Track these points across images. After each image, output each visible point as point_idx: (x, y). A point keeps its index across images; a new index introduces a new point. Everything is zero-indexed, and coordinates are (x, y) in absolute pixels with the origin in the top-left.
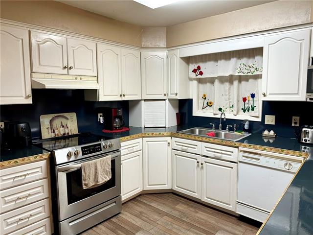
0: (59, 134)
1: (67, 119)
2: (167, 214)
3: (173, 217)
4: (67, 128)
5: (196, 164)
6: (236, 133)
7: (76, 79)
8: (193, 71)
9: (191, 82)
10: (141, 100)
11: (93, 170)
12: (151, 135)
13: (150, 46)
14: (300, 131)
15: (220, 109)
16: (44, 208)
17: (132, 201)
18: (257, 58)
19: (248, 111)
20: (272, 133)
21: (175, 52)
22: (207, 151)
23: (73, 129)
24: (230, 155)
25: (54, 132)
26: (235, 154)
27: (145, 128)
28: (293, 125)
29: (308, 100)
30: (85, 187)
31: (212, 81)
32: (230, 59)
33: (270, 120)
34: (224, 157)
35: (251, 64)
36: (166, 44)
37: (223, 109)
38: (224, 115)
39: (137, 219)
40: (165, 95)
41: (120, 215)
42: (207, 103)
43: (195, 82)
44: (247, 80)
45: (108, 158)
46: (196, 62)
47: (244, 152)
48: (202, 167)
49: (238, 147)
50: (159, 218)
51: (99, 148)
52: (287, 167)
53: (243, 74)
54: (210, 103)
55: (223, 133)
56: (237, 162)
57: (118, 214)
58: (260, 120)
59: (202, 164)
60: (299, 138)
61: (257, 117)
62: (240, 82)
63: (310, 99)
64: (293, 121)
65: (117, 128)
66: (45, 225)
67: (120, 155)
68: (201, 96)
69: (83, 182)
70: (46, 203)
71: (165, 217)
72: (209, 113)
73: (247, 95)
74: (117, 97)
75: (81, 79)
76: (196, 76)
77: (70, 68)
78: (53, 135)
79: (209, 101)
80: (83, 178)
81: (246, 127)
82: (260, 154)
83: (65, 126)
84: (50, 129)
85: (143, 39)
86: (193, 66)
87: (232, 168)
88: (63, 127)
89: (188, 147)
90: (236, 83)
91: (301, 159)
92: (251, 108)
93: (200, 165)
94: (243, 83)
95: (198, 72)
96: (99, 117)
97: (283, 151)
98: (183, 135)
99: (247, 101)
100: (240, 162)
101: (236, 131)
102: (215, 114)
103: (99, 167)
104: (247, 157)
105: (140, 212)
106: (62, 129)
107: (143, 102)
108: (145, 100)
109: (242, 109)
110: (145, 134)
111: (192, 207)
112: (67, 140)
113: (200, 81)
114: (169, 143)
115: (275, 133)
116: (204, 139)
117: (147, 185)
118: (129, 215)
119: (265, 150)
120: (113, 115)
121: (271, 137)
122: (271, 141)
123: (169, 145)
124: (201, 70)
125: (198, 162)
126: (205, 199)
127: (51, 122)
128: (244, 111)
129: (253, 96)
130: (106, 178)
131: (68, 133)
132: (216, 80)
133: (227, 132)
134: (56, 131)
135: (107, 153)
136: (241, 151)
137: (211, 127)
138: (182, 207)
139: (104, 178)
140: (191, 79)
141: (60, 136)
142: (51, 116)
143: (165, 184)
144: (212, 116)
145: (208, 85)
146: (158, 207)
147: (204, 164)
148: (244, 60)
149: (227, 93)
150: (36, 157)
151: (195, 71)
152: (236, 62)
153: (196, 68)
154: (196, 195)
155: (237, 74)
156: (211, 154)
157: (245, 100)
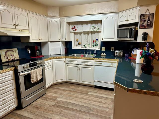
0: (10, 59)
1: (13, 52)
2: (67, 90)
3: (70, 91)
4: (14, 56)
5: (77, 68)
6: (91, 55)
7: (19, 31)
8: (72, 29)
9: (71, 34)
10: (48, 42)
11: (35, 74)
12: (56, 58)
13: (52, 16)
14: (115, 52)
15: (84, 46)
16: (14, 93)
17: (49, 88)
18: (99, 24)
19: (95, 46)
20: (104, 54)
21: (63, 19)
22: (82, 62)
23: (17, 57)
24: (91, 63)
25: (8, 58)
26: (93, 62)
27: (51, 55)
28: (112, 50)
29: (118, 41)
30: (32, 82)
31: (80, 33)
32: (88, 24)
33: (104, 49)
34: (89, 64)
35: (96, 27)
36: (59, 15)
37: (85, 45)
38: (87, 48)
39: (55, 94)
40: (60, 39)
41: (46, 94)
42: (79, 43)
43: (73, 34)
44: (95, 33)
45: (41, 68)
46: (73, 25)
47: (96, 61)
48: (80, 70)
49: (94, 60)
50: (64, 92)
51: (36, 64)
52: (112, 65)
53: (93, 31)
54: (80, 43)
55: (86, 55)
56: (93, 65)
57: (45, 94)
58: (100, 49)
59: (80, 68)
60: (114, 55)
61: (99, 48)
62: (92, 34)
63: (118, 40)
64: (112, 49)
65: (38, 55)
66: (14, 102)
67: (45, 67)
68: (76, 40)
69: (32, 80)
70: (14, 91)
71: (66, 91)
72: (79, 48)
73: (95, 39)
74: (38, 40)
75: (22, 31)
76: (74, 31)
77: (17, 25)
78: (7, 60)
79: (79, 42)
80: (31, 78)
81: (95, 52)
82: (102, 62)
83: (13, 55)
84: (5, 57)
85: (49, 12)
86: (72, 27)
87: (92, 68)
88: (12, 56)
89: (73, 62)
90: (90, 34)
91: (116, 62)
92: (96, 45)
93: (79, 69)
94: (93, 34)
95: (74, 29)
96: (28, 51)
97: (110, 60)
98: (71, 57)
99: (95, 42)
100: (95, 65)
101: (91, 54)
102: (82, 48)
103: (37, 72)
104: (97, 63)
105: (55, 92)
106: (11, 57)
107: (49, 43)
108: (50, 42)
109: (93, 45)
110: (53, 57)
111: (76, 86)
112: (14, 62)
113: (75, 33)
114: (64, 61)
115: (105, 54)
116: (80, 58)
117: (55, 80)
118: (50, 93)
119: (104, 60)
120: (36, 49)
121: (104, 56)
122: (104, 57)
123: (64, 62)
124: (76, 28)
125: (78, 68)
126: (81, 82)
127: (6, 53)
128: (94, 46)
129: (97, 40)
130: (40, 77)
131: (14, 59)
132: (82, 33)
133: (88, 55)
134: (9, 58)
135: (39, 67)
136: (95, 61)
137: (81, 53)
138: (72, 87)
139: (39, 78)
140: (71, 32)
141: (11, 60)
142: (5, 50)
143: (63, 79)
144: (81, 48)
145: (79, 35)
146: (62, 89)
147: (81, 68)
148: (94, 25)
149: (87, 39)
150: (8, 69)
151: (73, 29)
152: (91, 25)
153: (73, 27)
154: (77, 81)
155: (91, 31)
156: (84, 64)
157: (94, 41)
